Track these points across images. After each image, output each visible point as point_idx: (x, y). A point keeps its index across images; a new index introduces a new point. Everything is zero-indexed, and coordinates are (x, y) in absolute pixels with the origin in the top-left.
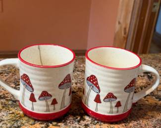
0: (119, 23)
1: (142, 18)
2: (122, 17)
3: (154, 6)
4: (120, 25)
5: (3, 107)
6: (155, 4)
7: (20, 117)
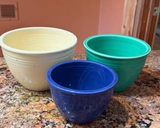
0: (124, 27)
1: (144, 22)
2: (127, 21)
3: (155, 10)
4: (125, 29)
5: (17, 90)
6: (156, 8)
7: (29, 97)
